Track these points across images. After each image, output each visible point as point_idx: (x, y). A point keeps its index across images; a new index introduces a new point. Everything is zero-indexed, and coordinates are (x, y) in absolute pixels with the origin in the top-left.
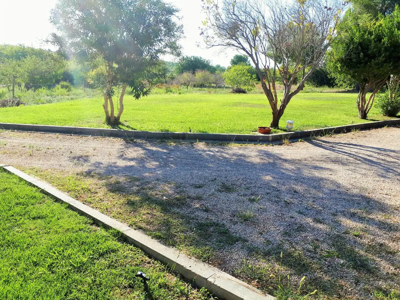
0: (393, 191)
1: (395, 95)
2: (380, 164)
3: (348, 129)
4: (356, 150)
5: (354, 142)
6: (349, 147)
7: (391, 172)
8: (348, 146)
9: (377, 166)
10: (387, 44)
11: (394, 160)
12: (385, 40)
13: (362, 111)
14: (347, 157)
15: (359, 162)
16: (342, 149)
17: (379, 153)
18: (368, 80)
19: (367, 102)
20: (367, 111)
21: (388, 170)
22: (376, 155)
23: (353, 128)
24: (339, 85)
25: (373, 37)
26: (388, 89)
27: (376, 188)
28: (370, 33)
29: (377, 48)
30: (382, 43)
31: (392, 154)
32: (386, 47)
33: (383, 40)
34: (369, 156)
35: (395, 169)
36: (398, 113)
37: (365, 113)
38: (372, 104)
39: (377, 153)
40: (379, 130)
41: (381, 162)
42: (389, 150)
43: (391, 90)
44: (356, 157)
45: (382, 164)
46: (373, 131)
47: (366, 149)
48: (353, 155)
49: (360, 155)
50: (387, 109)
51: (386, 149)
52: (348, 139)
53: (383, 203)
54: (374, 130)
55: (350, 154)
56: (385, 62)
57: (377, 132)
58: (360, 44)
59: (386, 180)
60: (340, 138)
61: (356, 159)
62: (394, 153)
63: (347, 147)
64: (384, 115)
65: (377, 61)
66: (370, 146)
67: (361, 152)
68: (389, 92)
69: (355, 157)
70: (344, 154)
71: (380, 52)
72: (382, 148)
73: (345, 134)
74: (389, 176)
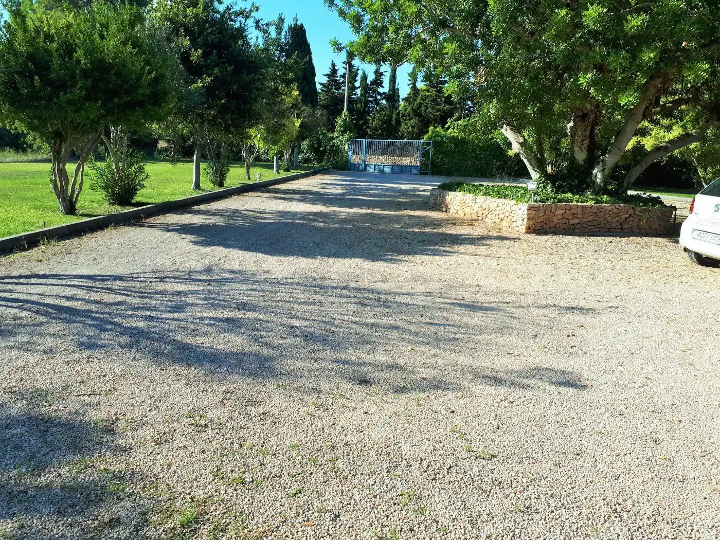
0: (107, 378)
1: (124, 165)
2: (87, 314)
3: (32, 241)
4: (42, 289)
5: (41, 269)
6: (28, 284)
7: (109, 330)
8: (27, 281)
9: (80, 322)
10: (85, 64)
11: (119, 298)
12: (79, 53)
13: (64, 200)
14: (16, 310)
15: (43, 319)
16: (11, 291)
17: (89, 289)
18: (65, 135)
19: (72, 181)
20: (75, 197)
21: (102, 326)
22: (82, 294)
23: (43, 238)
24: (35, 147)
25: (55, 45)
26: (109, 153)
27: (70, 383)
28: (48, 37)
29: (67, 69)
30: (75, 59)
31: (117, 284)
32: (83, 69)
33: (75, 55)
34: (68, 298)
35: (117, 320)
36: (135, 197)
37: (71, 201)
38: (81, 184)
39: (87, 287)
40: (99, 235)
41: (93, 307)
42: (112, 276)
43: (115, 155)
44: (38, 308)
45: (94, 313)
46: (87, 240)
47: (64, 282)
48: (33, 303)
49: (50, 301)
50: (113, 191)
51: (106, 276)
52: (30, 265)
53: (81, 421)
54: (89, 235)
55: (23, 304)
56: (87, 98)
57: (94, 240)
58: (31, 57)
59: (97, 353)
60: (11, 264)
61: (37, 312)
62: (118, 283)
63: (22, 284)
64: (111, 204)
65: (69, 95)
66: (75, 273)
67: (52, 293)
68: (111, 160)
69: (35, 308)
70: (9, 304)
71: (73, 77)
72: (99, 273)
73: (23, 254)
74: (103, 342)
